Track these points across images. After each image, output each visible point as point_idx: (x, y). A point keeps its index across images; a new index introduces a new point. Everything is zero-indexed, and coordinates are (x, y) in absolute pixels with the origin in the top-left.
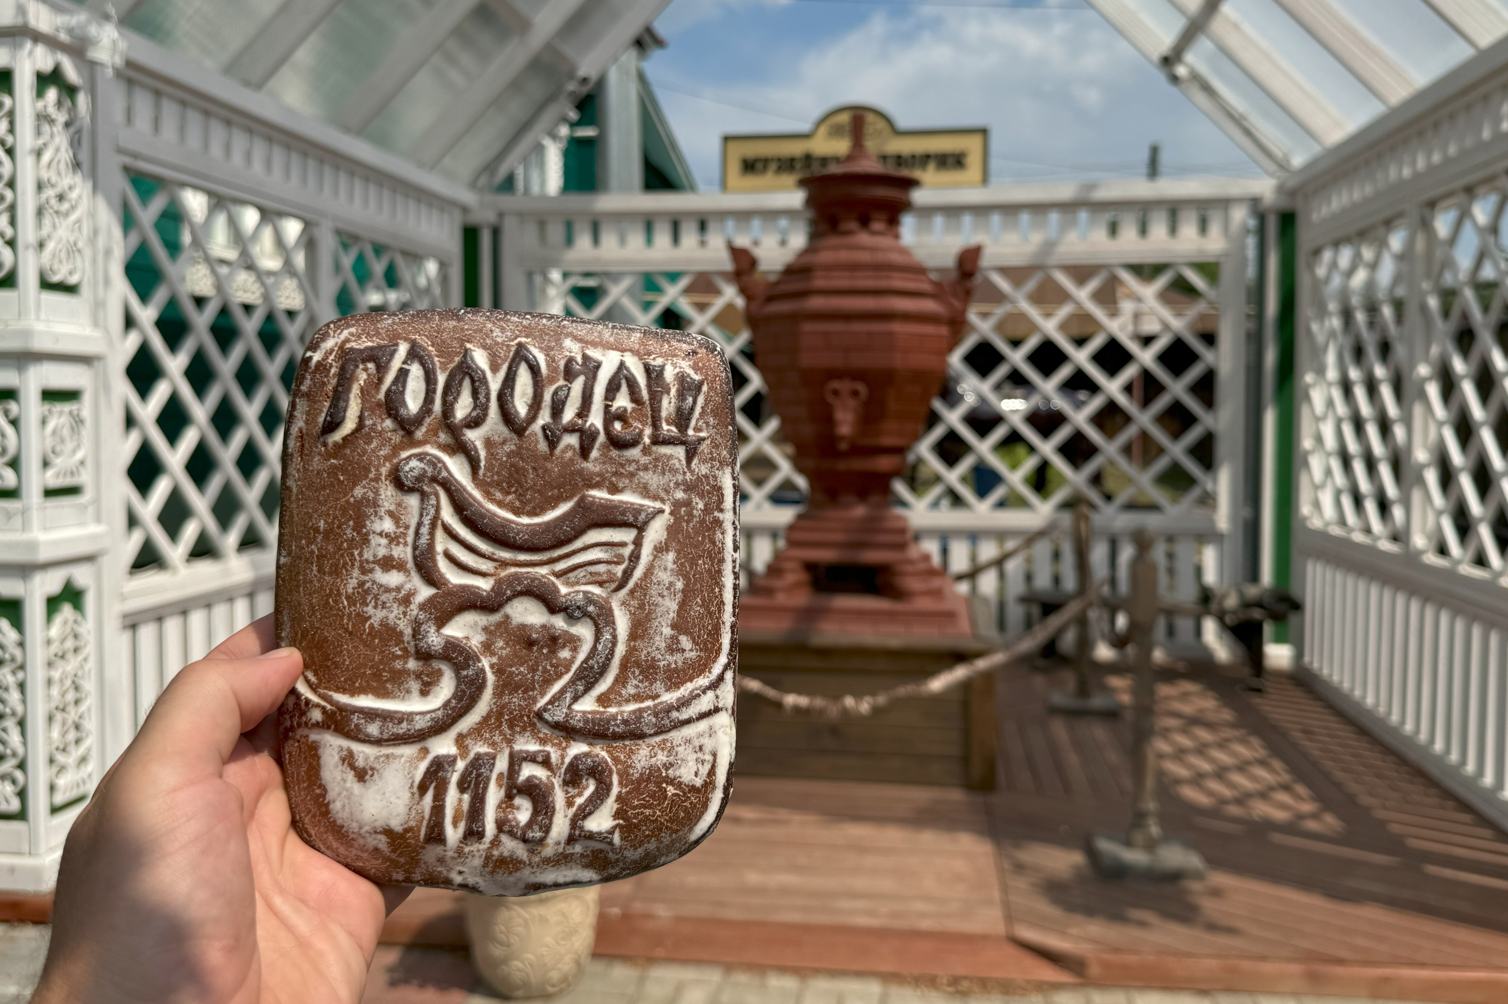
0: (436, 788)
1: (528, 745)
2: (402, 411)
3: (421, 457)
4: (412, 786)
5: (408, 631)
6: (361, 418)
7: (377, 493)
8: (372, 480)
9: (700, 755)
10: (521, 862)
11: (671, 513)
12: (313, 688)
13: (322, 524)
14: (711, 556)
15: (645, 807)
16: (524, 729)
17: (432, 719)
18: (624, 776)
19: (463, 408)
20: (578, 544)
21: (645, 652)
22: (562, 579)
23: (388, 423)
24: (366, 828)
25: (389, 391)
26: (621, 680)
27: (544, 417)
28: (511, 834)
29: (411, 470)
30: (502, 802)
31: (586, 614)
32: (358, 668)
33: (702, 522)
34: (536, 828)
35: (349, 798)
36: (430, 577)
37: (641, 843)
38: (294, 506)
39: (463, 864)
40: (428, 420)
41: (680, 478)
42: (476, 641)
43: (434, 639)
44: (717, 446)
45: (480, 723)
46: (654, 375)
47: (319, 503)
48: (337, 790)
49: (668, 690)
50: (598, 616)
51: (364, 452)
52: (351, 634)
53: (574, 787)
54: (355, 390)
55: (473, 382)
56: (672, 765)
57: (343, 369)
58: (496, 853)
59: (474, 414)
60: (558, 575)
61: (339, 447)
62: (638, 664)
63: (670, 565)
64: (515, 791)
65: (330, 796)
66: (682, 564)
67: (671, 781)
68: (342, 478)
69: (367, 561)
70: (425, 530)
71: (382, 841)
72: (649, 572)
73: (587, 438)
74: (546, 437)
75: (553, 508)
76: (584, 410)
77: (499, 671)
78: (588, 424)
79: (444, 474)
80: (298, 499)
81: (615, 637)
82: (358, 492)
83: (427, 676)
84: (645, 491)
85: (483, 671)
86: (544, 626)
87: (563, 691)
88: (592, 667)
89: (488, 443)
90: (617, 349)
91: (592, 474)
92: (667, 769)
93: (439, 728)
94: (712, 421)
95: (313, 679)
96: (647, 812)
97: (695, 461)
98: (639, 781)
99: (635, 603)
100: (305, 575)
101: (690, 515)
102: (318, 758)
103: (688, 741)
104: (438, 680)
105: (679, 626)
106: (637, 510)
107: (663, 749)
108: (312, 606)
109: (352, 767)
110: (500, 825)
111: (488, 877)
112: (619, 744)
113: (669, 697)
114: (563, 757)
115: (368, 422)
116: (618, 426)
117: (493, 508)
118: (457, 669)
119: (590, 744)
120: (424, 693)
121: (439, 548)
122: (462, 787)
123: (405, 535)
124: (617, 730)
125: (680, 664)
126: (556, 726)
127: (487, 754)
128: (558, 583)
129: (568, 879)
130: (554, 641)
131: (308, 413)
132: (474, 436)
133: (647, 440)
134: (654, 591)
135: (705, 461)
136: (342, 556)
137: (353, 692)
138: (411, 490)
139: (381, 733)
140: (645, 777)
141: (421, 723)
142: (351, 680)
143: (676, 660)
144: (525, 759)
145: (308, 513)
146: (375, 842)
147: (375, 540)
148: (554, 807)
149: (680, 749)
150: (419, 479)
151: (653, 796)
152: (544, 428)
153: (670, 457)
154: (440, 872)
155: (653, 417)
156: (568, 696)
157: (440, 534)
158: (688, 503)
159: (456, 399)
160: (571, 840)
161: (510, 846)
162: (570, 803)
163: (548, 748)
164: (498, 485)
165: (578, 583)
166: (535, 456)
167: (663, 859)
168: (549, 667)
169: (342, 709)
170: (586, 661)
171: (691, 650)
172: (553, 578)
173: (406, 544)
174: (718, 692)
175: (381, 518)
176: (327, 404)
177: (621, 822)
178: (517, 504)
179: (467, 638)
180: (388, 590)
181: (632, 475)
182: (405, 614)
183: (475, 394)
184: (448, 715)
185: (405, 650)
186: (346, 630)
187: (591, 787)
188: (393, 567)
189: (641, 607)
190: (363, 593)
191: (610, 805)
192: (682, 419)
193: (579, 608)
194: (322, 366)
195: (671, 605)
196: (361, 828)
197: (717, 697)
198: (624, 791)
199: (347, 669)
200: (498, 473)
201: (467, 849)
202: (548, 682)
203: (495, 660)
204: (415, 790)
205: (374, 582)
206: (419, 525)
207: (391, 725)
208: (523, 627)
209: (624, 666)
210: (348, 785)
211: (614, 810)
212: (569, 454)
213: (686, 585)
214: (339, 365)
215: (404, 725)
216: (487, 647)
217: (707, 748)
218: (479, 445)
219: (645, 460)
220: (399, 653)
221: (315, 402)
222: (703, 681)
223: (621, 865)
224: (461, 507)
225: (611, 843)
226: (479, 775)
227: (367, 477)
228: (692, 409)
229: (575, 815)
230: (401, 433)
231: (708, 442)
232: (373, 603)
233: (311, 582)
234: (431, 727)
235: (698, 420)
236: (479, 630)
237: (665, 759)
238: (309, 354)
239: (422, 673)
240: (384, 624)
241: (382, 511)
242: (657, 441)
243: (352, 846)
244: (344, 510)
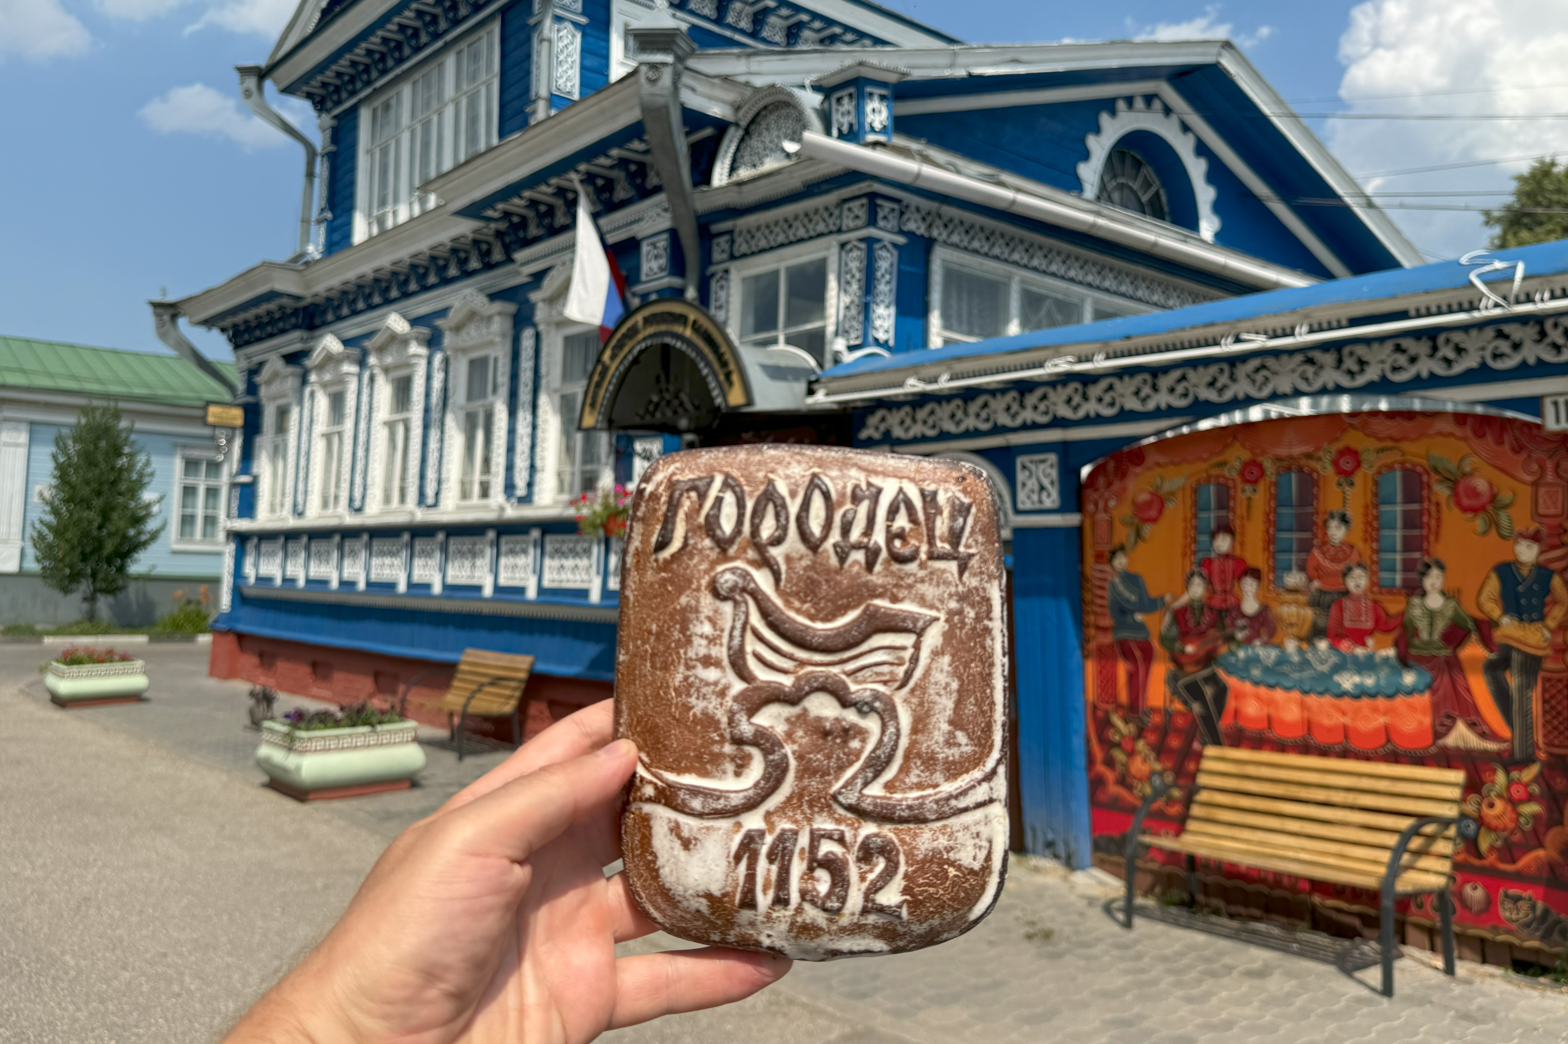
0: (749, 858)
1: (824, 824)
2: (718, 532)
3: (733, 570)
4: (728, 857)
5: (724, 720)
6: (686, 538)
7: (698, 601)
8: (694, 590)
9: (977, 841)
10: (821, 929)
11: (947, 621)
12: (646, 767)
13: (654, 627)
14: (981, 660)
15: (930, 886)
16: (821, 810)
17: (745, 797)
18: (909, 855)
19: (768, 528)
20: (865, 647)
21: (925, 745)
22: (852, 677)
23: (708, 542)
24: (691, 892)
25: (707, 516)
26: (905, 769)
27: (835, 536)
28: (813, 902)
29: (726, 582)
30: (805, 874)
31: (873, 709)
32: (683, 750)
33: (974, 629)
34: (834, 898)
35: (676, 864)
36: (743, 673)
37: (926, 919)
38: (631, 612)
39: (771, 928)
40: (739, 540)
41: (953, 589)
42: (780, 729)
43: (746, 728)
44: (985, 562)
45: (784, 803)
46: (929, 499)
47: (652, 609)
48: (666, 856)
49: (947, 779)
50: (884, 711)
51: (688, 566)
52: (678, 720)
53: (866, 864)
54: (681, 515)
55: (775, 506)
56: (952, 849)
57: (671, 497)
58: (799, 919)
59: (777, 534)
60: (849, 674)
61: (668, 563)
62: (919, 755)
63: (946, 668)
64: (815, 864)
65: (660, 862)
66: (957, 667)
67: (952, 864)
68: (670, 588)
69: (691, 659)
70: (737, 633)
71: (703, 905)
72: (927, 673)
73: (872, 555)
74: (837, 553)
75: (843, 615)
76: (869, 530)
77: (800, 757)
78: (872, 542)
79: (752, 585)
80: (634, 606)
81: (898, 730)
82: (683, 600)
83: (740, 759)
84: (922, 601)
85: (785, 756)
86: (837, 720)
87: (854, 777)
88: (879, 757)
89: (788, 559)
90: (895, 476)
91: (876, 587)
92: (948, 852)
93: (750, 805)
94: (980, 539)
95: (646, 759)
96: (932, 890)
97: (966, 575)
98: (924, 861)
99: (915, 700)
100: (640, 670)
101: (963, 623)
102: (650, 828)
103: (966, 828)
104: (749, 764)
105: (956, 723)
106: (915, 618)
107: (944, 834)
108: (646, 697)
109: (679, 837)
110: (804, 894)
111: (793, 941)
112: (904, 826)
113: (948, 788)
114: (855, 836)
115: (691, 542)
116: (897, 543)
117: (792, 614)
118: (766, 752)
119: (879, 826)
120: (738, 774)
121: (749, 649)
122: (771, 858)
123: (720, 637)
124: (903, 814)
125: (957, 757)
126: (850, 808)
127: (791, 830)
128: (848, 681)
129: (862, 948)
130: (848, 732)
131: (643, 535)
132: (777, 553)
133: (923, 556)
134: (932, 690)
135: (974, 575)
136: (670, 654)
137: (679, 771)
138: (725, 599)
139: (703, 807)
140: (929, 858)
141: (736, 800)
142: (678, 761)
143: (953, 753)
144: (823, 836)
145: (642, 618)
146: (697, 905)
147: (697, 641)
148: (848, 881)
149: (959, 835)
150: (733, 589)
151: (935, 875)
152: (835, 546)
153: (944, 571)
154: (751, 935)
155: (928, 535)
156: (859, 782)
157: (749, 636)
158: (960, 612)
159: (761, 521)
160: (865, 911)
161: (812, 914)
162: (863, 879)
163: (842, 827)
164: (796, 594)
165: (864, 681)
166: (828, 571)
167: (945, 936)
168: (842, 755)
169: (670, 785)
170: (874, 751)
171: (967, 745)
172: (843, 677)
173: (721, 645)
174: (992, 784)
175: (702, 622)
176: (659, 527)
177: (908, 897)
178: (813, 611)
179: (772, 727)
180: (707, 684)
181: (910, 587)
182: (721, 704)
183: (777, 516)
184: (758, 794)
185: (721, 736)
186: (674, 718)
187: (881, 864)
188: (712, 664)
189: (921, 704)
190: (687, 687)
191: (898, 882)
192: (955, 537)
193: (866, 703)
194: (654, 497)
195: (946, 704)
196: (685, 891)
197: (991, 789)
198: (910, 869)
199: (675, 752)
200: (796, 585)
201: (775, 915)
202: (841, 768)
203: (796, 747)
204: (731, 859)
205: (696, 677)
206: (733, 628)
207: (711, 801)
208: (819, 719)
209: (907, 757)
210: (676, 852)
211: (902, 886)
212: (856, 569)
213: (961, 686)
214: (668, 493)
215: (722, 801)
216: (789, 735)
217: (984, 835)
218: (781, 560)
219: (921, 573)
220: (717, 738)
221: (648, 525)
222: (977, 774)
223: (908, 938)
224: (765, 614)
225: (899, 917)
226: (784, 848)
227: (689, 587)
228: (963, 529)
229: (868, 889)
230: (717, 550)
231: (977, 557)
232: (695, 695)
233: (645, 676)
234: (744, 804)
235: (968, 539)
236: (782, 720)
237: (946, 843)
238: (643, 485)
239: (736, 756)
240: (705, 713)
241: (702, 617)
242: (931, 557)
243: (677, 908)
244: (672, 615)
